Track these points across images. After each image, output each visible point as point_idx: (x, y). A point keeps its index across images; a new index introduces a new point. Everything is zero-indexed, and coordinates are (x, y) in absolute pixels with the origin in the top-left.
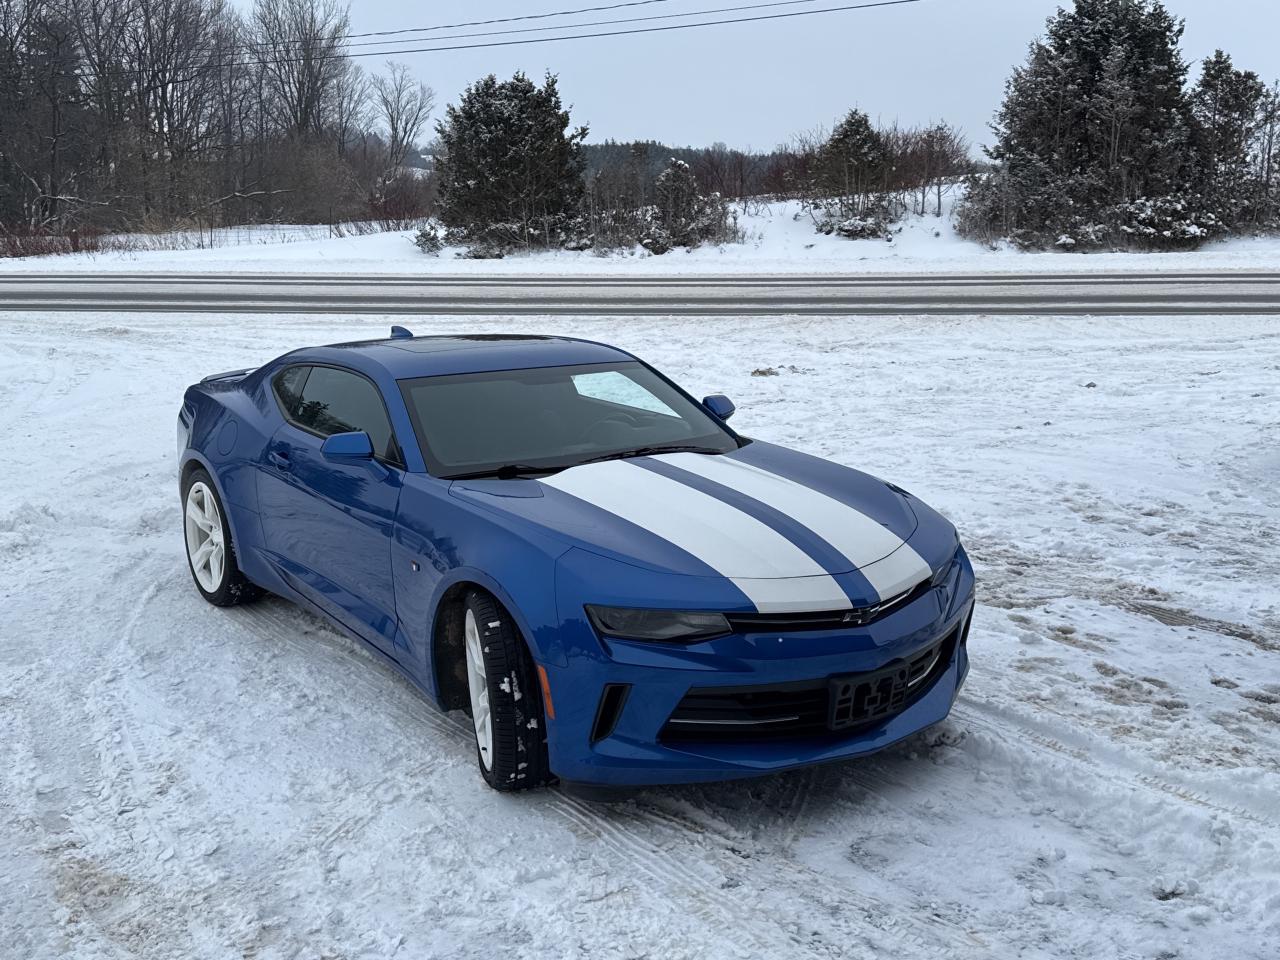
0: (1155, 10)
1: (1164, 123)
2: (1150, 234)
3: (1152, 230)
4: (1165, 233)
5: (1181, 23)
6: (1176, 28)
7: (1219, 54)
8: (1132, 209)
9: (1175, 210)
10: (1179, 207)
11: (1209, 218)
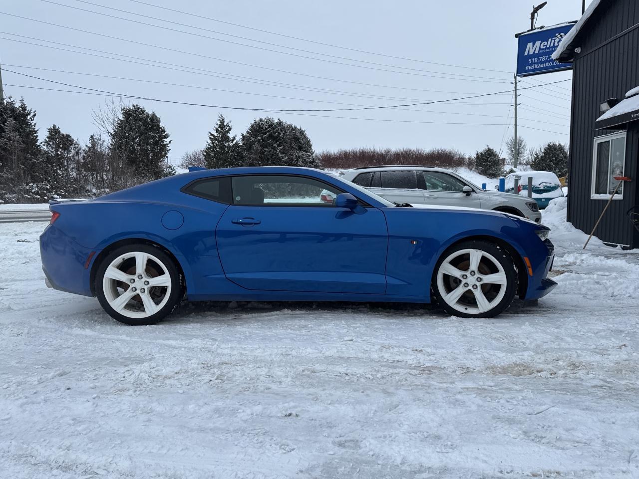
0: (22, 105)
1: (35, 152)
2: (39, 198)
3: (38, 197)
4: (45, 198)
5: (34, 112)
6: (32, 114)
7: (54, 126)
8: (28, 187)
9: (47, 188)
10: (48, 187)
11: (62, 192)
